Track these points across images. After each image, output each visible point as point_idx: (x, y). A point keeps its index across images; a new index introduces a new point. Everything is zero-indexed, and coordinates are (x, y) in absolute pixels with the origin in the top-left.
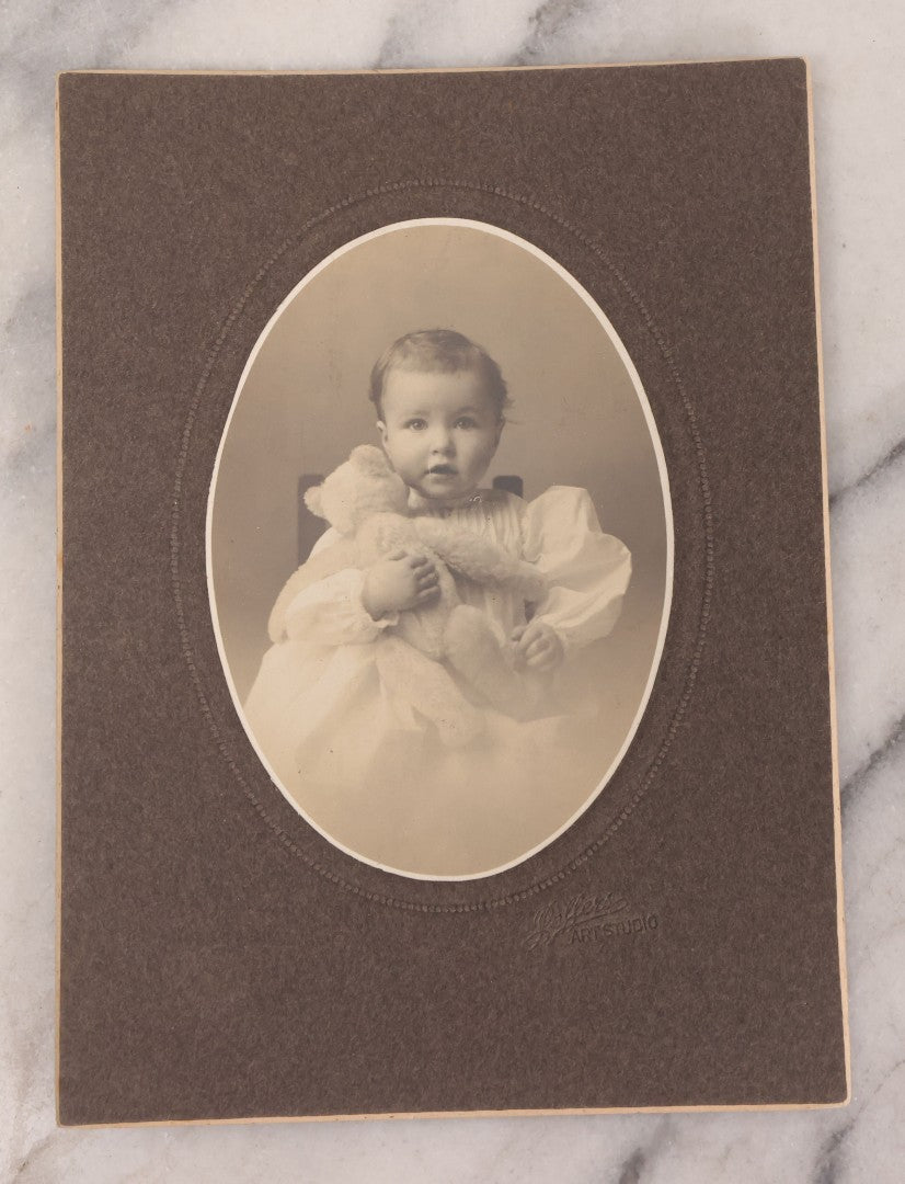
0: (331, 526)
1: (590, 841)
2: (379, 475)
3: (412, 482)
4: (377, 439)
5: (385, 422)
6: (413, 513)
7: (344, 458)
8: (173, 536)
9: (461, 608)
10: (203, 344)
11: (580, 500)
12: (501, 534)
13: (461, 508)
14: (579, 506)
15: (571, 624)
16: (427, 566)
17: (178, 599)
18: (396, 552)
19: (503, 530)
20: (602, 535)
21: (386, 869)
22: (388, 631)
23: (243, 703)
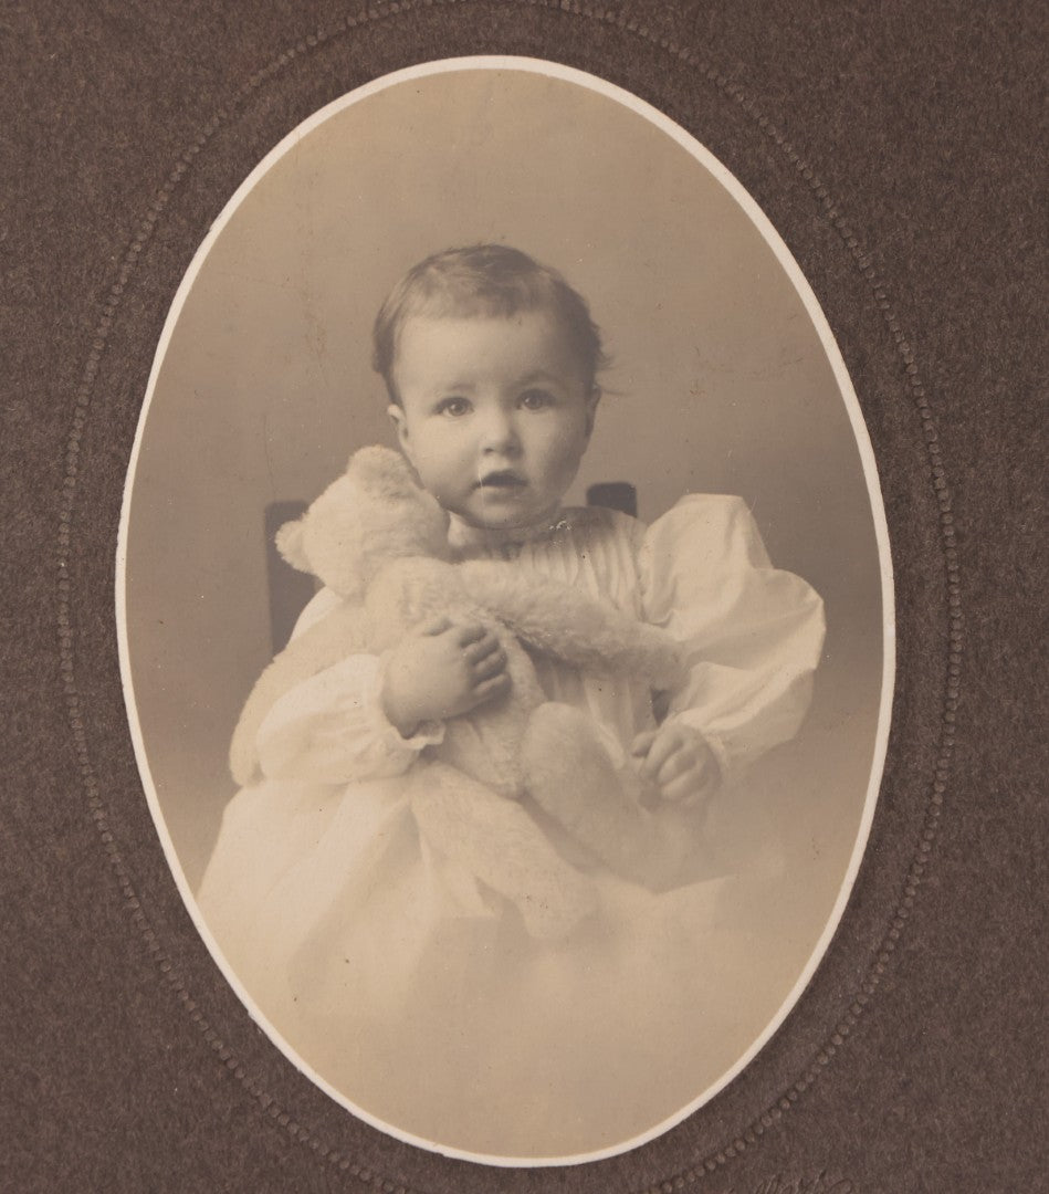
0: (322, 585)
1: (785, 1085)
2: (397, 496)
3: (453, 504)
4: (389, 435)
5: (401, 407)
6: (457, 556)
7: (337, 471)
8: (62, 620)
9: (546, 706)
10: (91, 295)
11: (732, 517)
12: (604, 582)
13: (536, 541)
14: (731, 525)
15: (731, 723)
16: (486, 641)
17: (77, 725)
18: (432, 622)
19: (608, 576)
20: (773, 573)
21: (450, 1152)
22: (428, 755)
23: (195, 887)
